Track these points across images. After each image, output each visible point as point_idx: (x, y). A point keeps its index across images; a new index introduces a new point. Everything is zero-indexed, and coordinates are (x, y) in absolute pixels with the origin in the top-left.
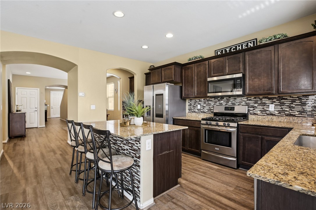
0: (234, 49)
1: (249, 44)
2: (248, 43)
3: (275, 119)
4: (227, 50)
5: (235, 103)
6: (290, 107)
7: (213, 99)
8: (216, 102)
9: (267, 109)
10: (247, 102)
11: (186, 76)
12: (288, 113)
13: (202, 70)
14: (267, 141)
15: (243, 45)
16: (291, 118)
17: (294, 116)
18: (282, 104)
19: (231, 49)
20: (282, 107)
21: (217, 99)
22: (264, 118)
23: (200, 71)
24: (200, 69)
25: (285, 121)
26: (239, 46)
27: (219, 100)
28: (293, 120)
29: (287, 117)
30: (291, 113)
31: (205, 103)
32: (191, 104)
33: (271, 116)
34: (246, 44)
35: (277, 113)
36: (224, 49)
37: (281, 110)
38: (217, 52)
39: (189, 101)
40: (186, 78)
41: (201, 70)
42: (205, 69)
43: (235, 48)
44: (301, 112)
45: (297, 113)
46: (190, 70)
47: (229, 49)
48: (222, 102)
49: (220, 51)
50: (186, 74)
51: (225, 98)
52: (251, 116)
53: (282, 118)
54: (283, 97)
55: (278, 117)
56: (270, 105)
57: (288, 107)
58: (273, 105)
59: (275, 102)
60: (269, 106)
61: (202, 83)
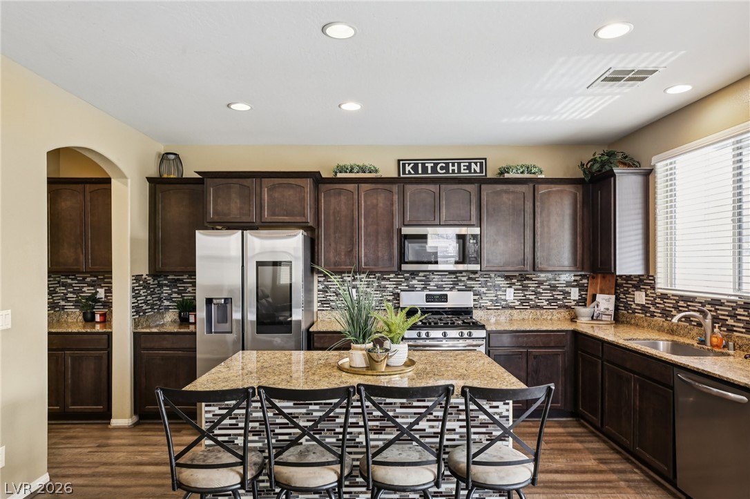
0: (442, 168)
1: (473, 166)
2: (470, 163)
3: (515, 315)
4: (427, 165)
5: (444, 286)
6: (536, 293)
7: (392, 276)
8: (399, 284)
9: (503, 297)
10: (468, 282)
11: (331, 212)
12: (533, 303)
13: (381, 205)
14: (535, 357)
15: (462, 164)
16: (539, 312)
17: (542, 308)
18: (525, 288)
19: (436, 165)
20: (526, 293)
21: (402, 276)
22: (499, 315)
23: (375, 206)
24: (375, 201)
25: (531, 317)
26: (453, 165)
27: (407, 279)
28: (542, 315)
29: (533, 311)
30: (538, 304)
31: (368, 285)
32: (327, 287)
33: (510, 311)
34: (467, 164)
35: (518, 303)
36: (421, 163)
37: (524, 298)
38: (404, 165)
39: (322, 279)
40: (332, 218)
41: (377, 205)
42: (389, 203)
43: (444, 165)
44: (550, 302)
45: (545, 303)
46: (343, 198)
47: (432, 165)
48: (414, 282)
49: (412, 165)
50: (332, 207)
51: (421, 274)
52: (476, 311)
53: (525, 312)
54: (527, 276)
55: (521, 312)
56: (508, 289)
57: (533, 293)
58: (512, 290)
59: (514, 284)
60: (505, 291)
61: (380, 238)
